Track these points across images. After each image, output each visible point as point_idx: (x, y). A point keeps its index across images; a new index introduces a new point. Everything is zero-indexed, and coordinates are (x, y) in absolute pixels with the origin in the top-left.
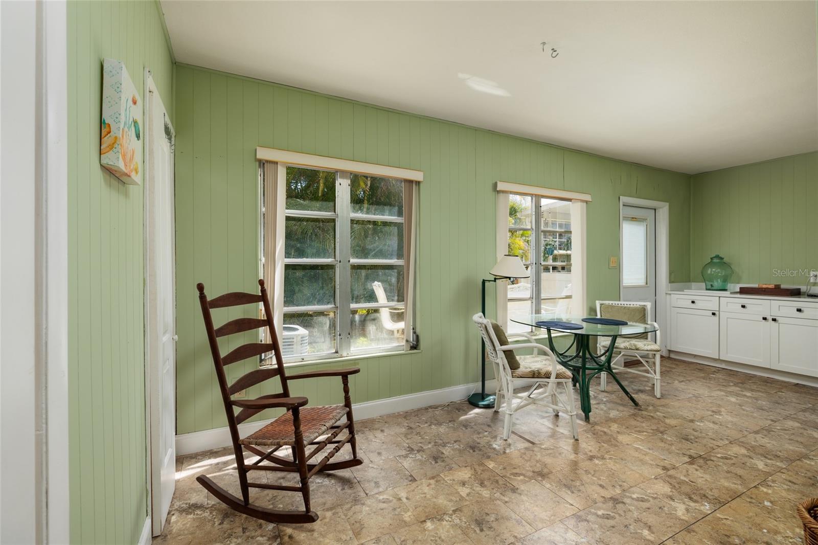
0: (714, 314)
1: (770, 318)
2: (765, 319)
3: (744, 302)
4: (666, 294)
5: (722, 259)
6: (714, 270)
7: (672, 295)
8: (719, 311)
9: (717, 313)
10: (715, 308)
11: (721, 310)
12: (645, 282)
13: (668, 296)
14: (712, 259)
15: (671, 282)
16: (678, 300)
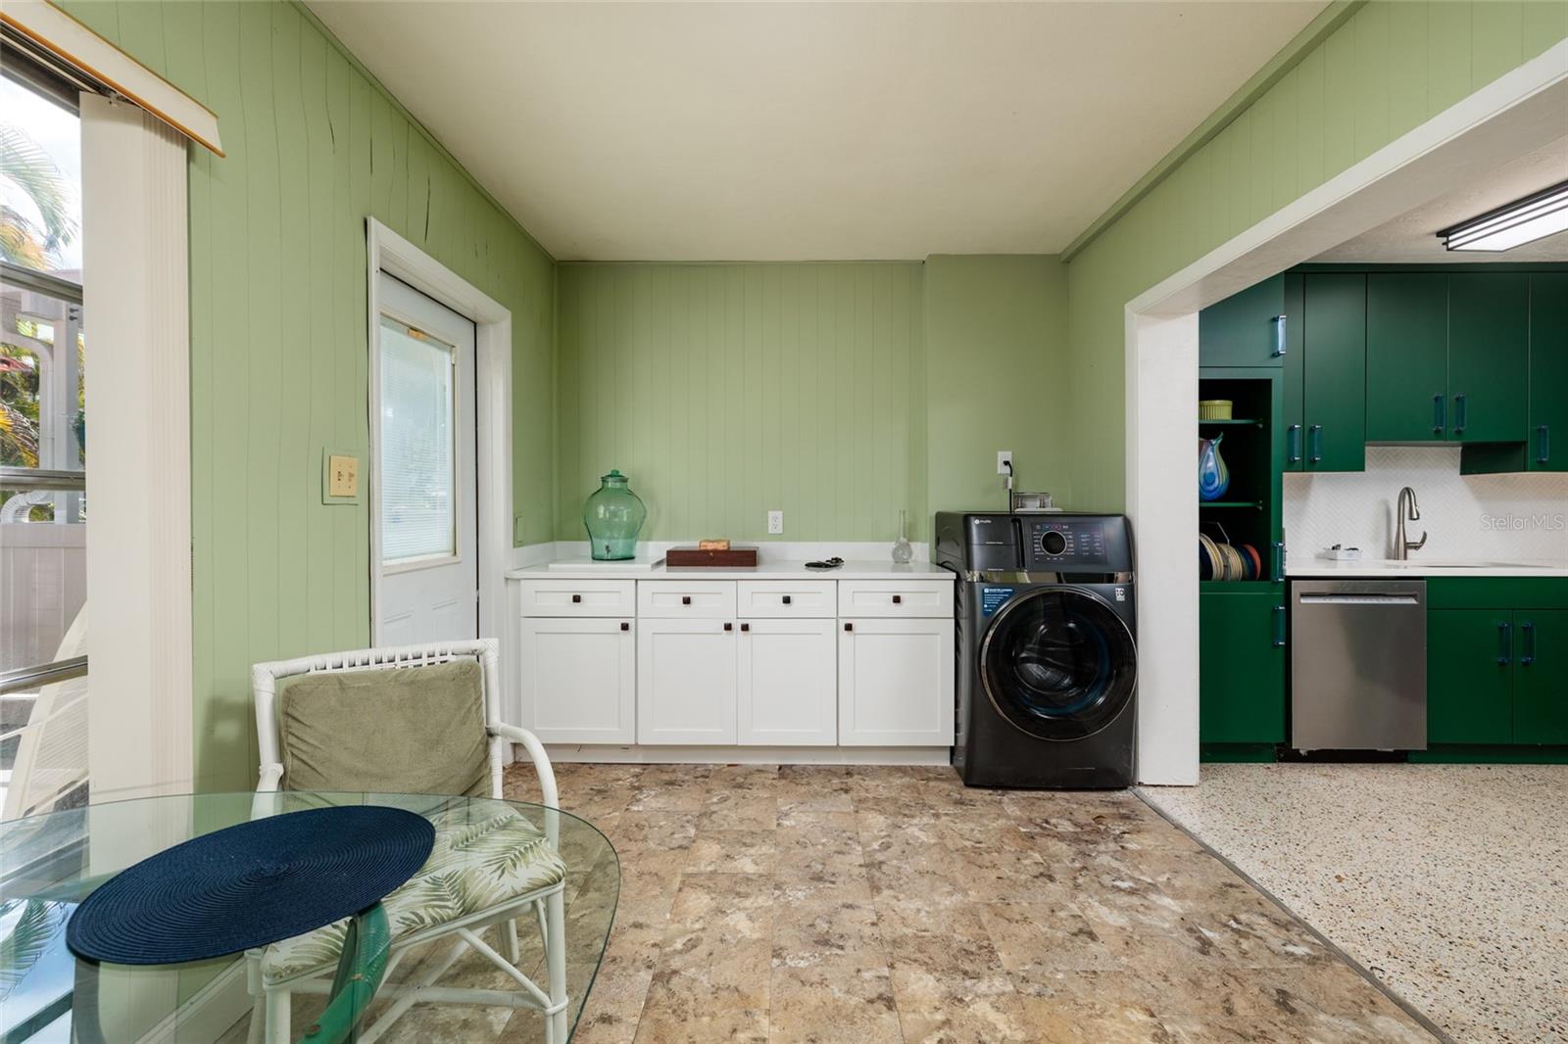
0: (625, 627)
1: (737, 626)
2: (728, 627)
3: (687, 589)
4: (507, 579)
5: (624, 480)
6: (612, 508)
7: (522, 582)
8: (636, 618)
9: (631, 623)
10: (626, 611)
11: (639, 616)
12: (451, 548)
13: (511, 586)
14: (604, 480)
15: (518, 543)
16: (539, 594)
